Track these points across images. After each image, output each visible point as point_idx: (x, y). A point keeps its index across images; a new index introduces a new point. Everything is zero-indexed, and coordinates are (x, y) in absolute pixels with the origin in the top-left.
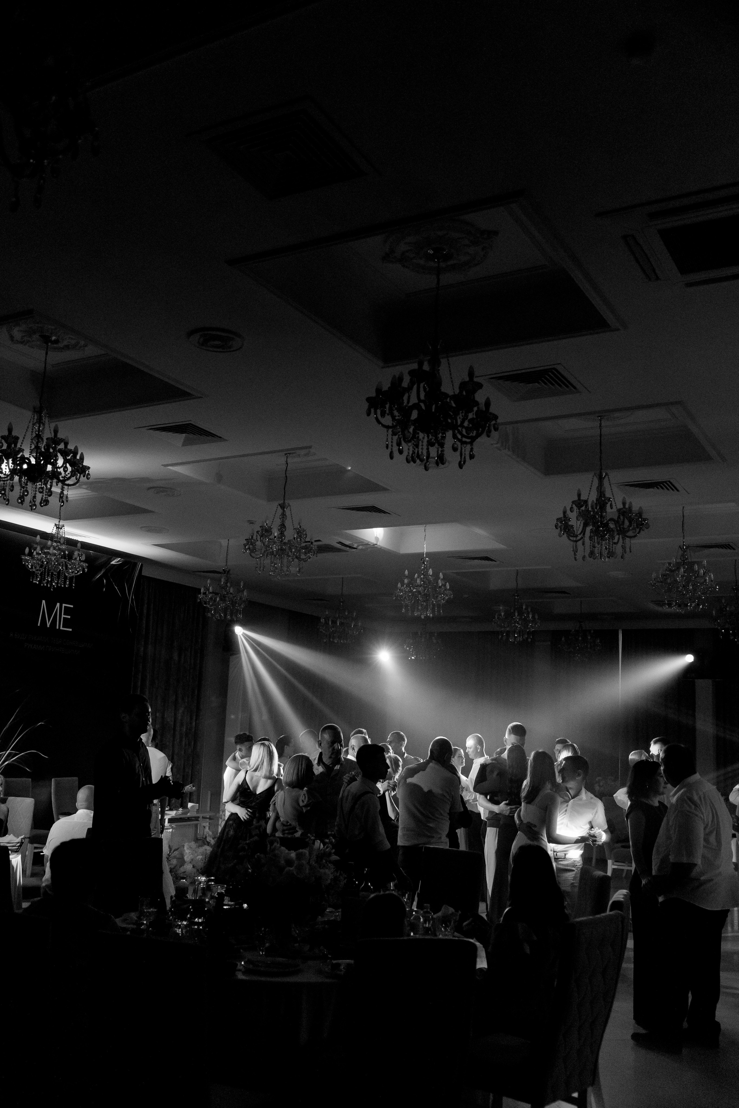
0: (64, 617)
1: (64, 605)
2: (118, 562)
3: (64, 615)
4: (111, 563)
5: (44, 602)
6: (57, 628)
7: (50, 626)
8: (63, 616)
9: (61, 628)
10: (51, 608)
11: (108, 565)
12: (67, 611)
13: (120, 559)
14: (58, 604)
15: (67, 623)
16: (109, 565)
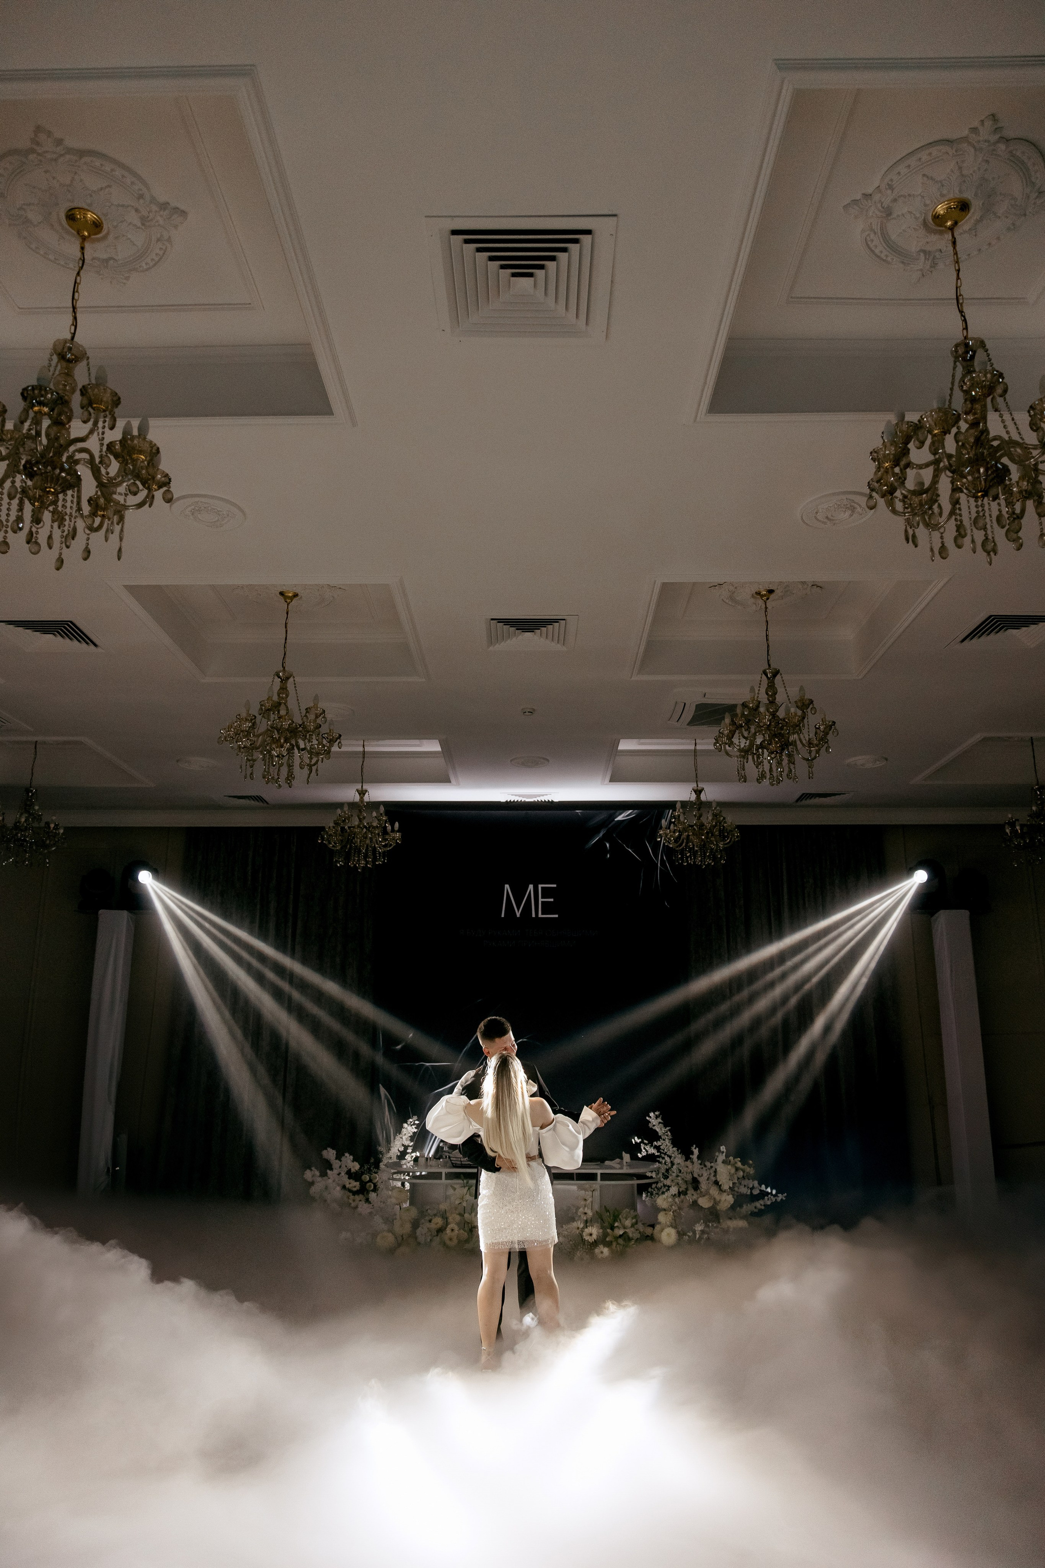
0: (542, 902)
1: (540, 886)
2: (627, 816)
3: (542, 898)
4: (616, 820)
5: (507, 886)
6: (534, 916)
7: (520, 915)
8: (540, 900)
9: (540, 915)
10: (519, 893)
11: (610, 823)
12: (546, 893)
13: (630, 811)
14: (531, 887)
15: (547, 908)
16: (614, 822)
